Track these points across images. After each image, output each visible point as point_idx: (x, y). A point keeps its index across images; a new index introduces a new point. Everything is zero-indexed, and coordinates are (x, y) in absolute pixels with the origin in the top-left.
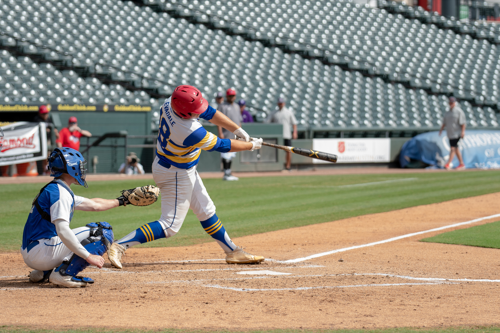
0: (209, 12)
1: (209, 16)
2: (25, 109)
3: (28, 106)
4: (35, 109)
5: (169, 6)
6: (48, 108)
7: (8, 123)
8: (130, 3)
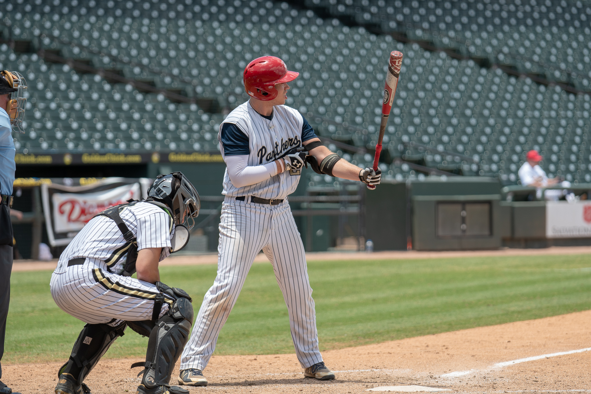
0: (400, 17)
1: (399, 23)
2: (121, 159)
3: (126, 154)
4: (136, 159)
5: (341, 8)
6: (155, 158)
7: (94, 179)
8: (284, 6)
